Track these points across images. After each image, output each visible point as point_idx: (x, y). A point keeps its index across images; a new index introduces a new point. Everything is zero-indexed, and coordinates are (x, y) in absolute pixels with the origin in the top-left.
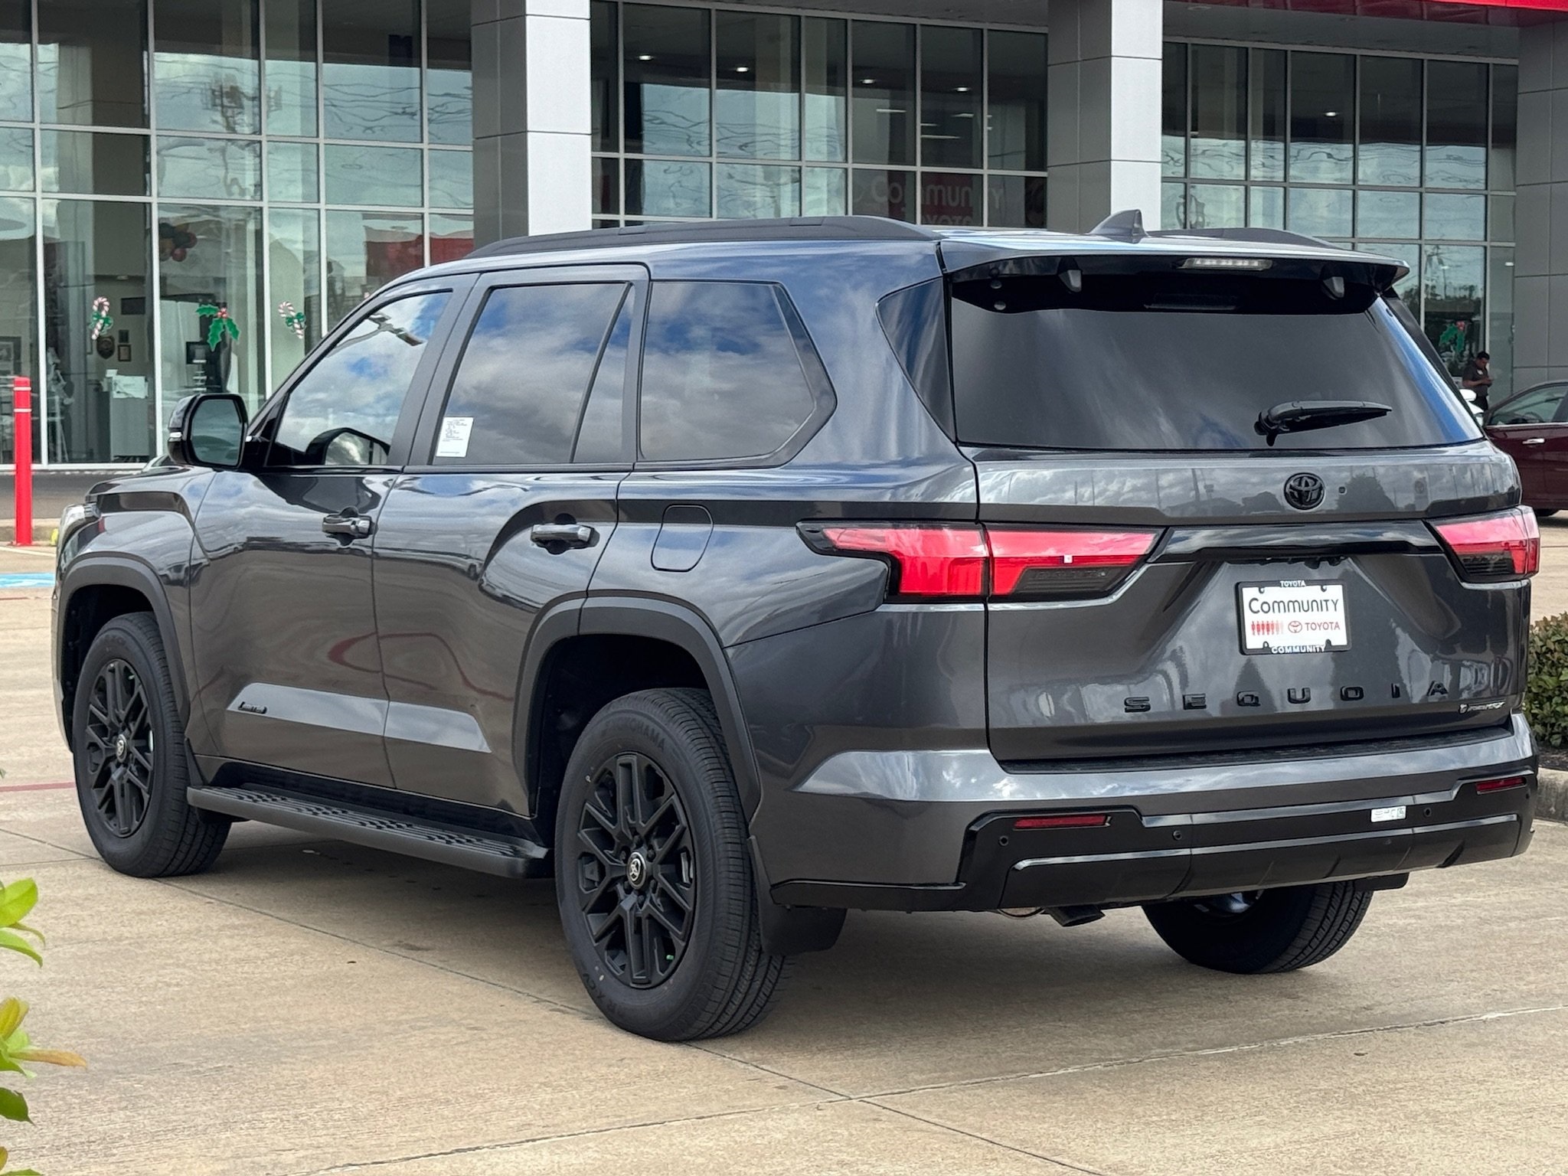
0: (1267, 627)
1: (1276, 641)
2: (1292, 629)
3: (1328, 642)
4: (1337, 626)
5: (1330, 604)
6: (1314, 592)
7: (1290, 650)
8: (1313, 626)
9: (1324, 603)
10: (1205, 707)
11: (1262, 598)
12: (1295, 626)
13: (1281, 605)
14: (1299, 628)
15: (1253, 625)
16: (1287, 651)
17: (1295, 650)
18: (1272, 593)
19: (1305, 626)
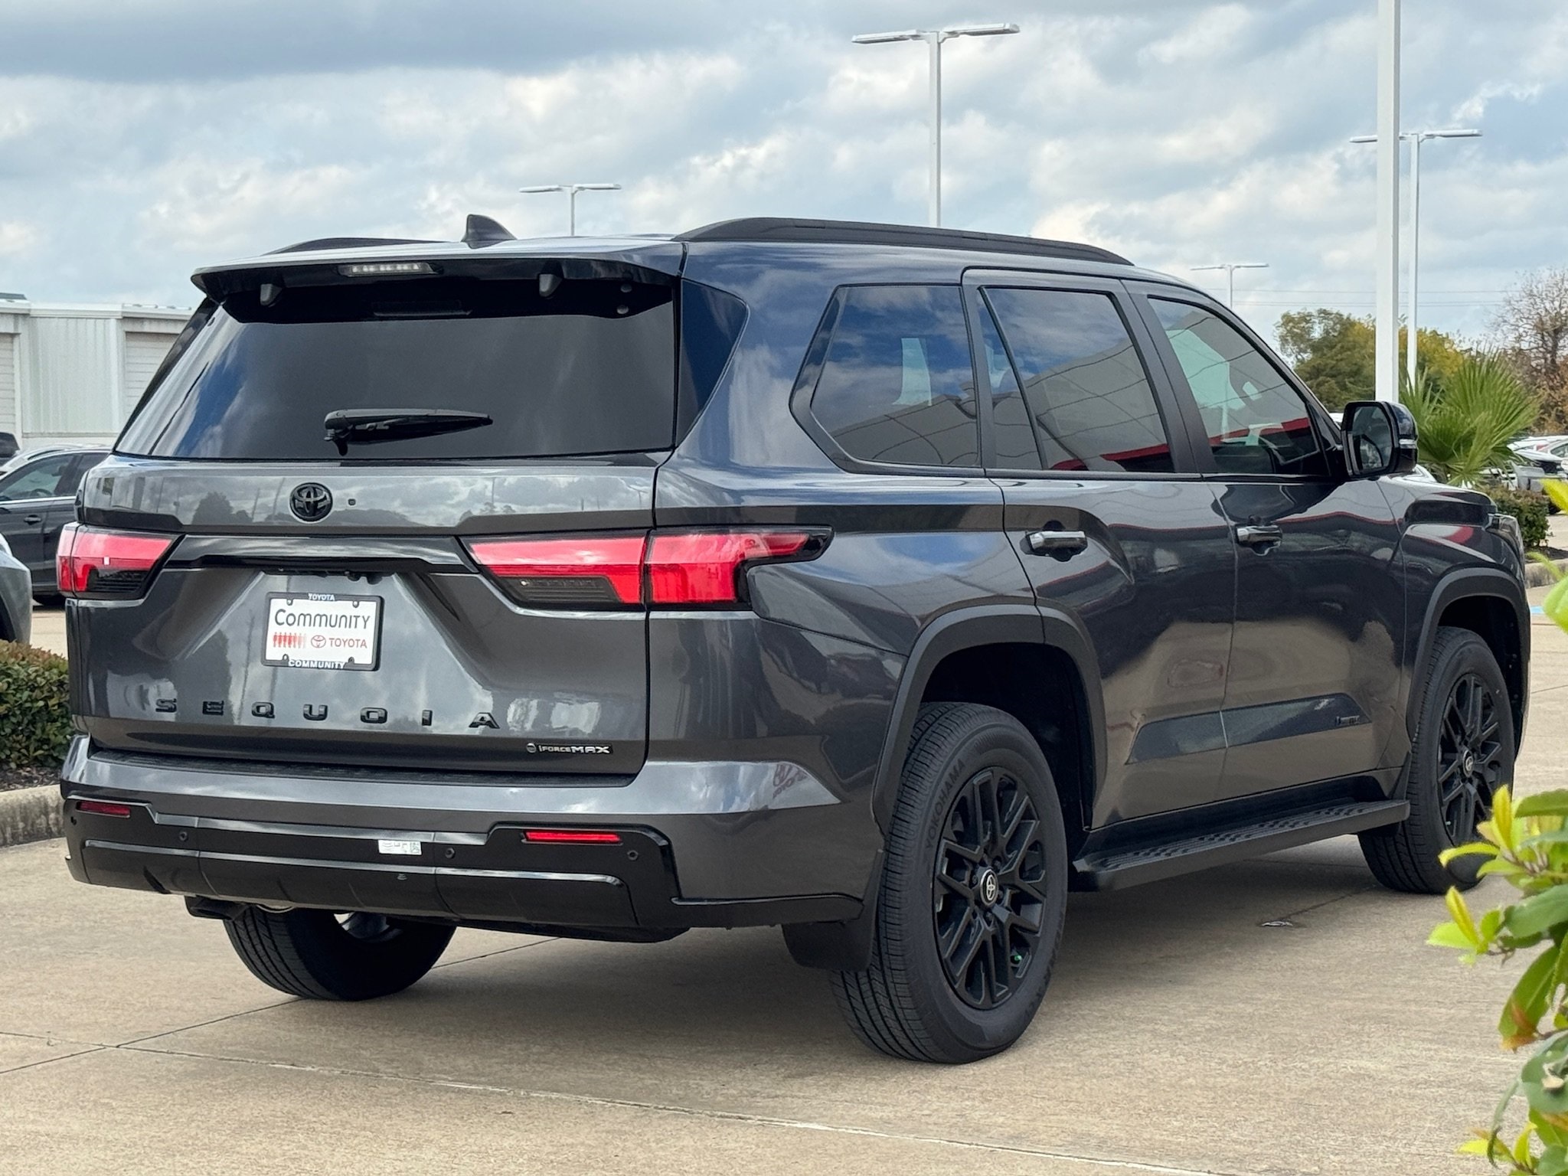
0: (288, 640)
1: (296, 654)
2: (315, 643)
3: (351, 660)
4: (364, 644)
5: (360, 621)
6: (345, 607)
7: (307, 665)
8: (337, 642)
9: (354, 619)
10: (222, 714)
11: (289, 610)
12: (318, 640)
13: (308, 618)
14: (322, 643)
15: (275, 637)
16: (304, 665)
17: (312, 665)
18: (300, 606)
19: (328, 642)
